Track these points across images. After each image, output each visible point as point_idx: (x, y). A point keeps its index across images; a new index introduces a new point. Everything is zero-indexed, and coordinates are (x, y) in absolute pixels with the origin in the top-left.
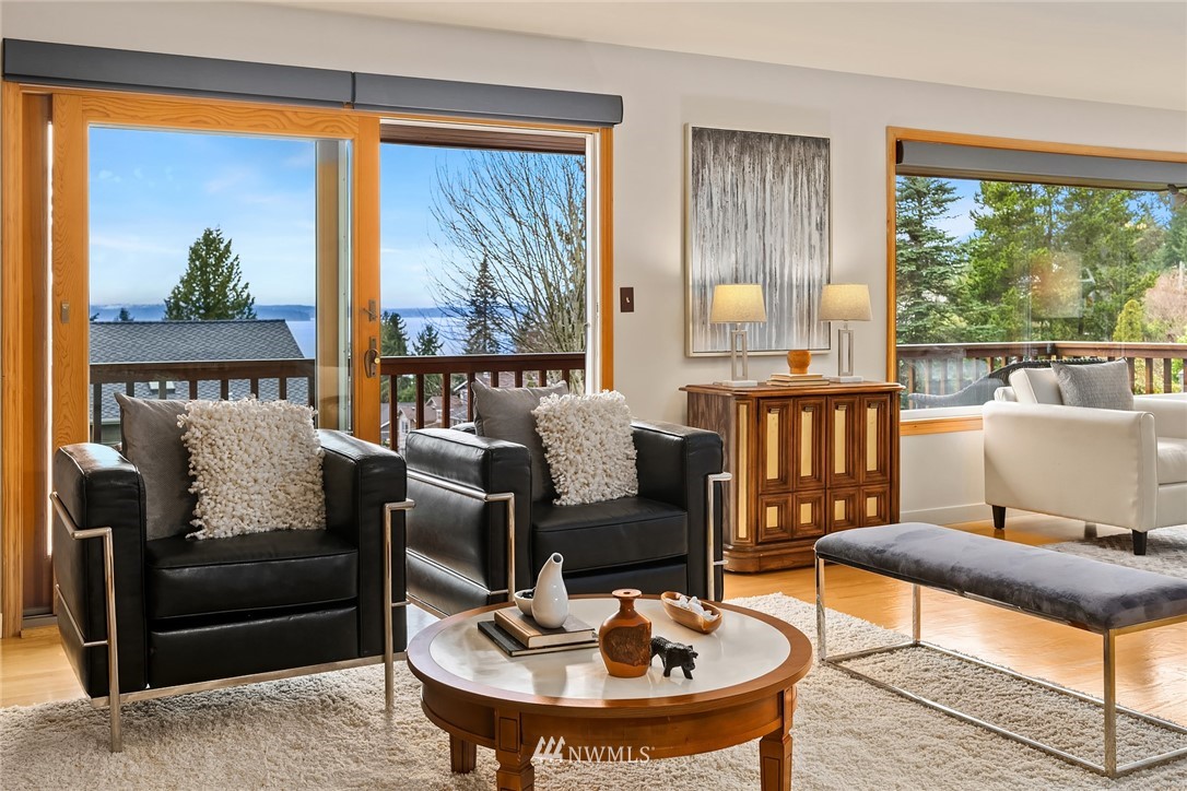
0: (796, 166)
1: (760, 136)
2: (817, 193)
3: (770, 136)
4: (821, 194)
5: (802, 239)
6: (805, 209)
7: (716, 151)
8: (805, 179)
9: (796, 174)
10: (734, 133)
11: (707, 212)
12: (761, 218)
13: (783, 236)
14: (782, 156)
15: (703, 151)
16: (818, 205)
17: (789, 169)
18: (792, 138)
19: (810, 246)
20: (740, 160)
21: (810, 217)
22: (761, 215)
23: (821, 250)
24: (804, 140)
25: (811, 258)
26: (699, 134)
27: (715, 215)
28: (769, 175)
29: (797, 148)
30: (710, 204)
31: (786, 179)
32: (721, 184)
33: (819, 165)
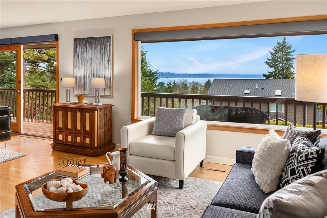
0: (101, 45)
1: (91, 38)
2: (107, 52)
3: (94, 38)
4: (108, 52)
5: (103, 65)
6: (103, 57)
7: (80, 44)
8: (104, 49)
9: (101, 47)
10: (84, 38)
11: (77, 59)
12: (91, 60)
13: (97, 64)
14: (97, 43)
15: (77, 44)
16: (107, 55)
17: (99, 46)
18: (100, 38)
19: (105, 67)
20: (86, 45)
21: (105, 59)
22: (91, 59)
23: (108, 68)
24: (103, 37)
25: (105, 70)
26: (75, 40)
27: (79, 60)
28: (93, 48)
29: (101, 40)
30: (78, 57)
31: (98, 49)
32: (81, 52)
33: (108, 44)
